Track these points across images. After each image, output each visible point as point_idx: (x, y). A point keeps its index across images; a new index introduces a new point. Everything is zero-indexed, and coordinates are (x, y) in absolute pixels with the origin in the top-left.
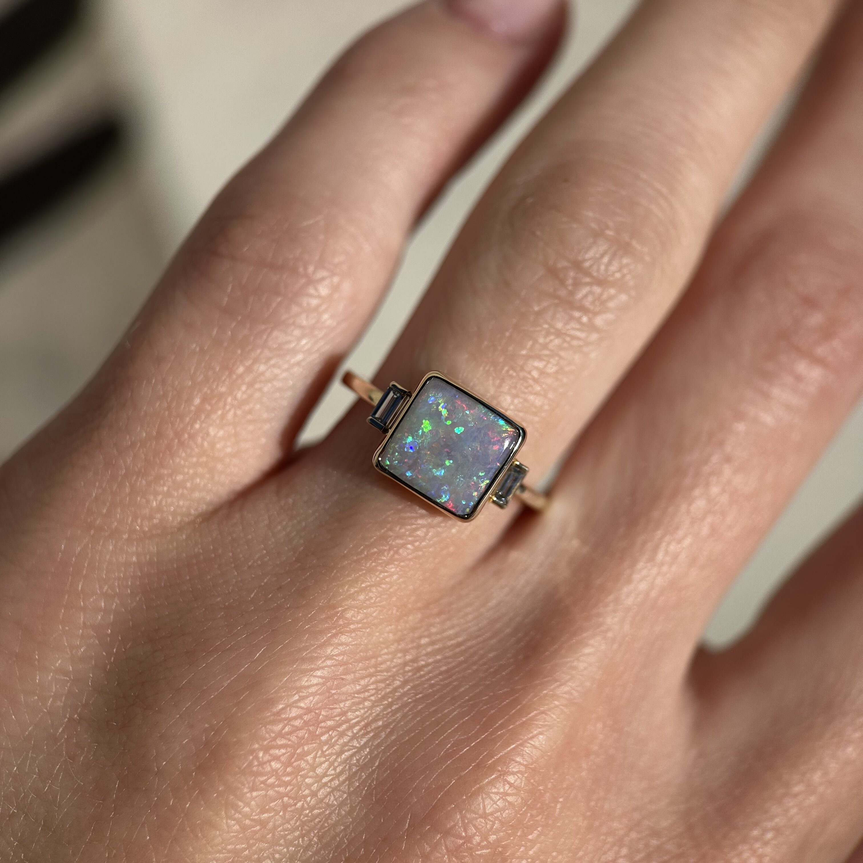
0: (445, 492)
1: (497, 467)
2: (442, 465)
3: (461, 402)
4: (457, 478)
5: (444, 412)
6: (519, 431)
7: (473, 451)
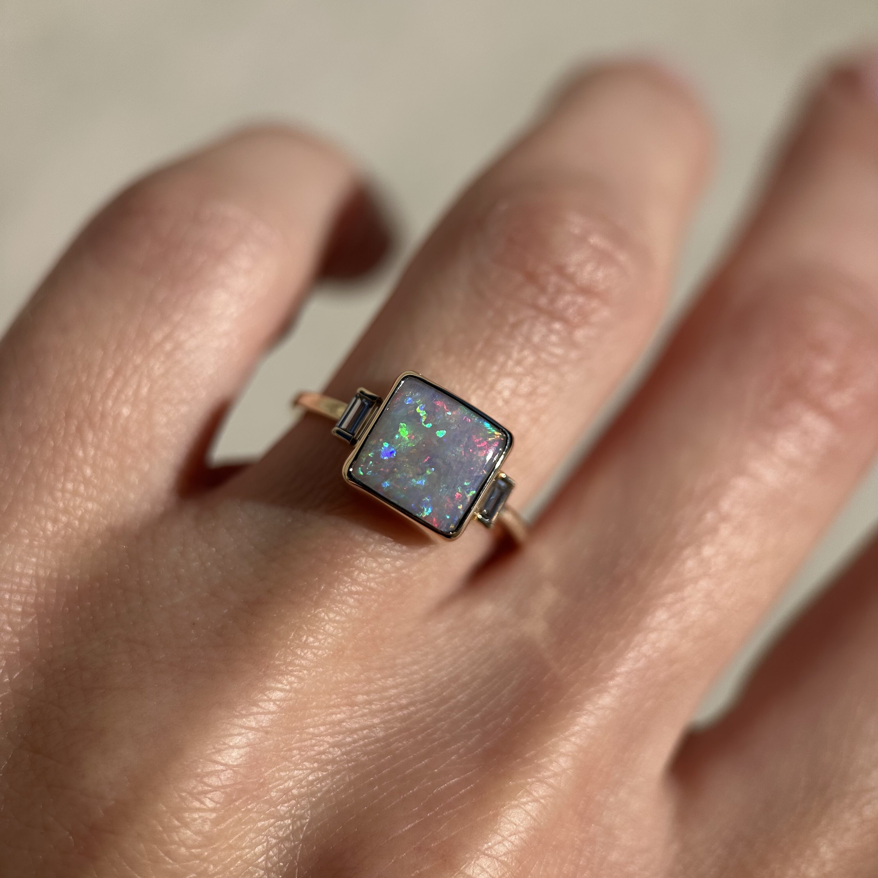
0: (427, 505)
1: (483, 476)
2: (421, 474)
3: (441, 403)
4: (440, 488)
5: (423, 413)
6: (506, 435)
7: (456, 457)
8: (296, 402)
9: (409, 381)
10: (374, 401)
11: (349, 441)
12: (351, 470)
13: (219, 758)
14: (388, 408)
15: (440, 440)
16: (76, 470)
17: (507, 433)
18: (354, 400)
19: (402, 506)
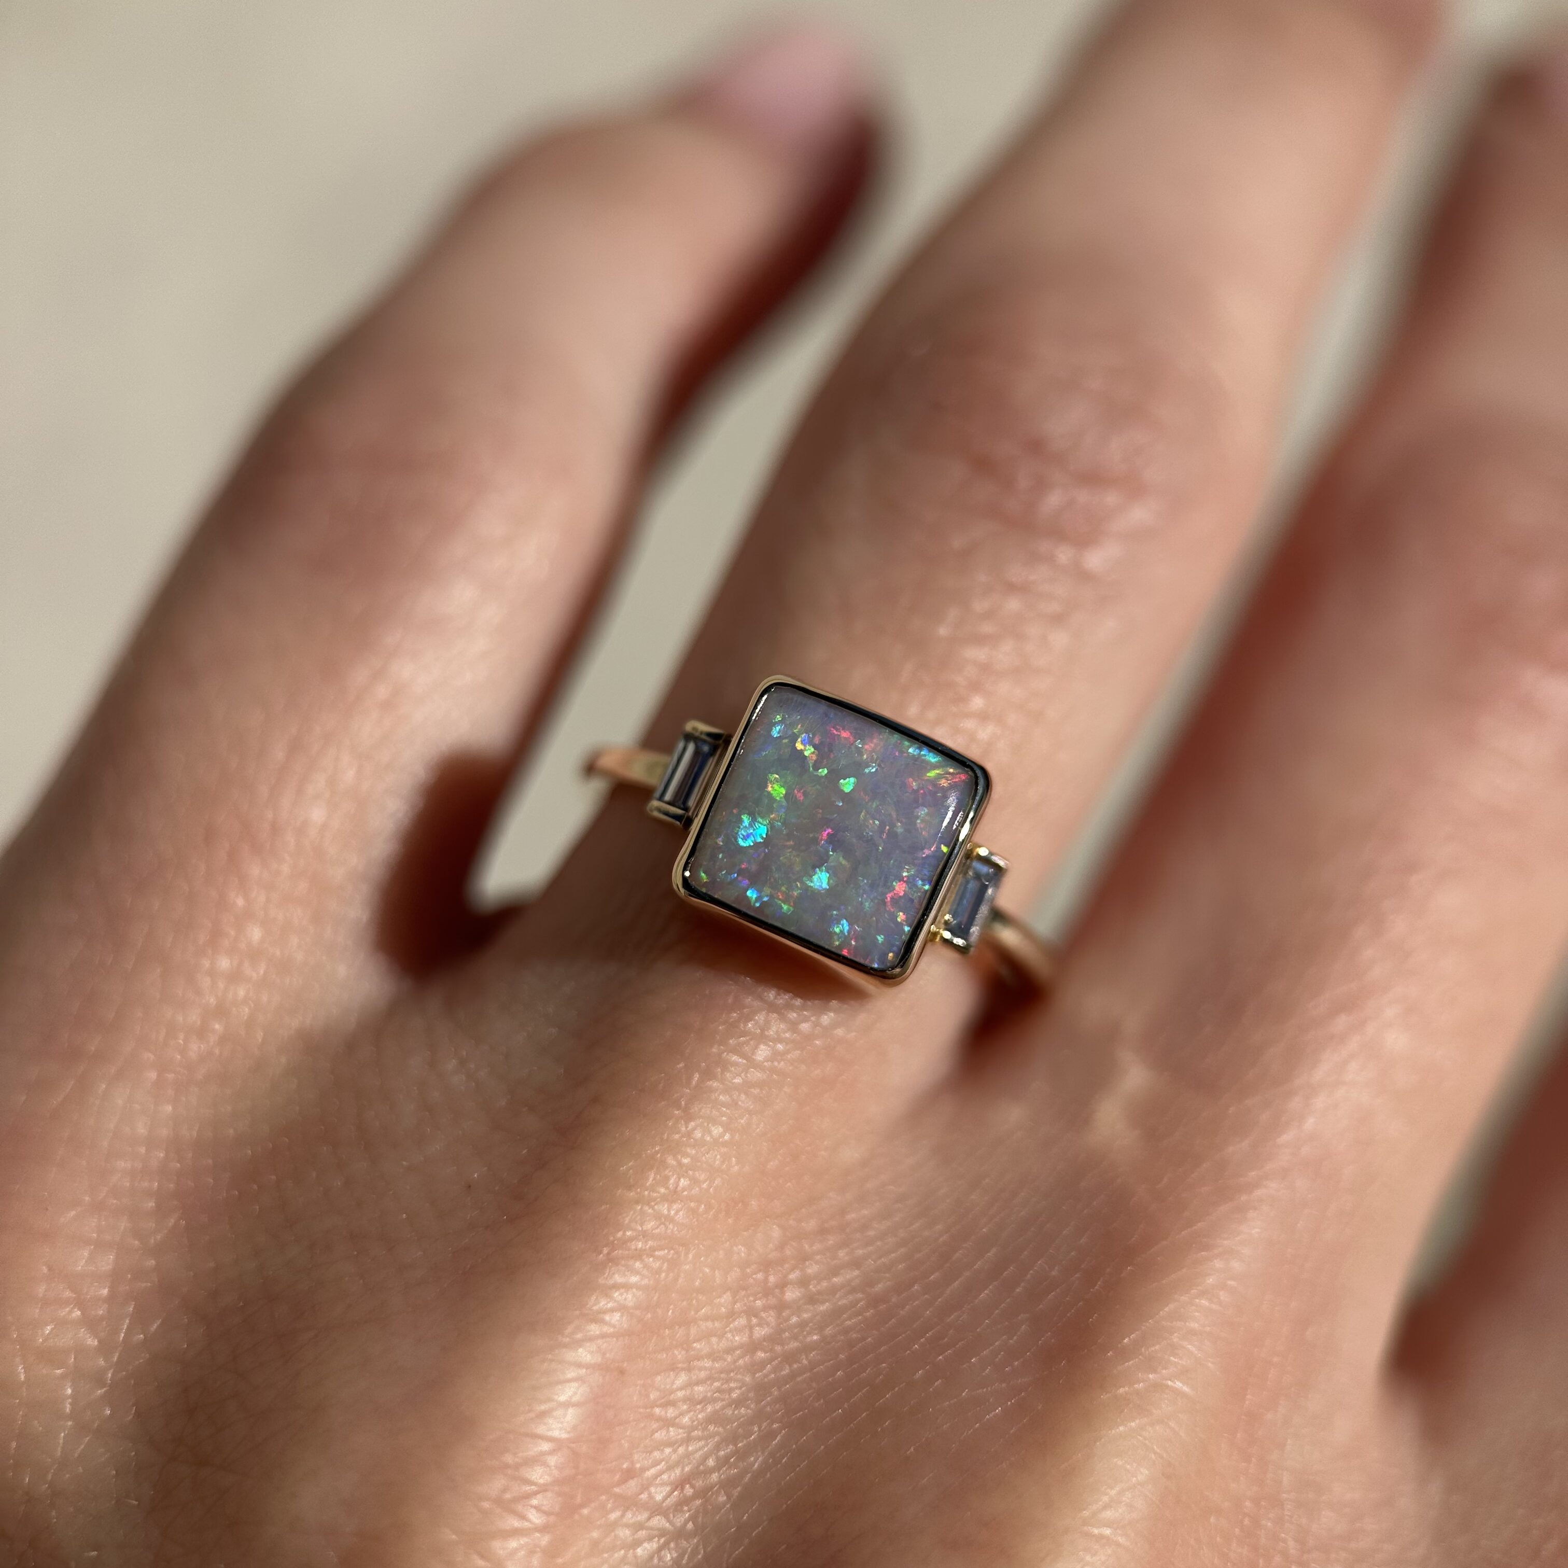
1: (940, 854)
6: (975, 772)
7: (882, 825)
8: (590, 769)
9: (775, 694)
10: (717, 742)
11: (681, 823)
12: (687, 874)
13: (541, 1430)
14: (742, 751)
15: (845, 797)
16: (233, 933)
17: (975, 768)
18: (681, 745)
19: (792, 929)
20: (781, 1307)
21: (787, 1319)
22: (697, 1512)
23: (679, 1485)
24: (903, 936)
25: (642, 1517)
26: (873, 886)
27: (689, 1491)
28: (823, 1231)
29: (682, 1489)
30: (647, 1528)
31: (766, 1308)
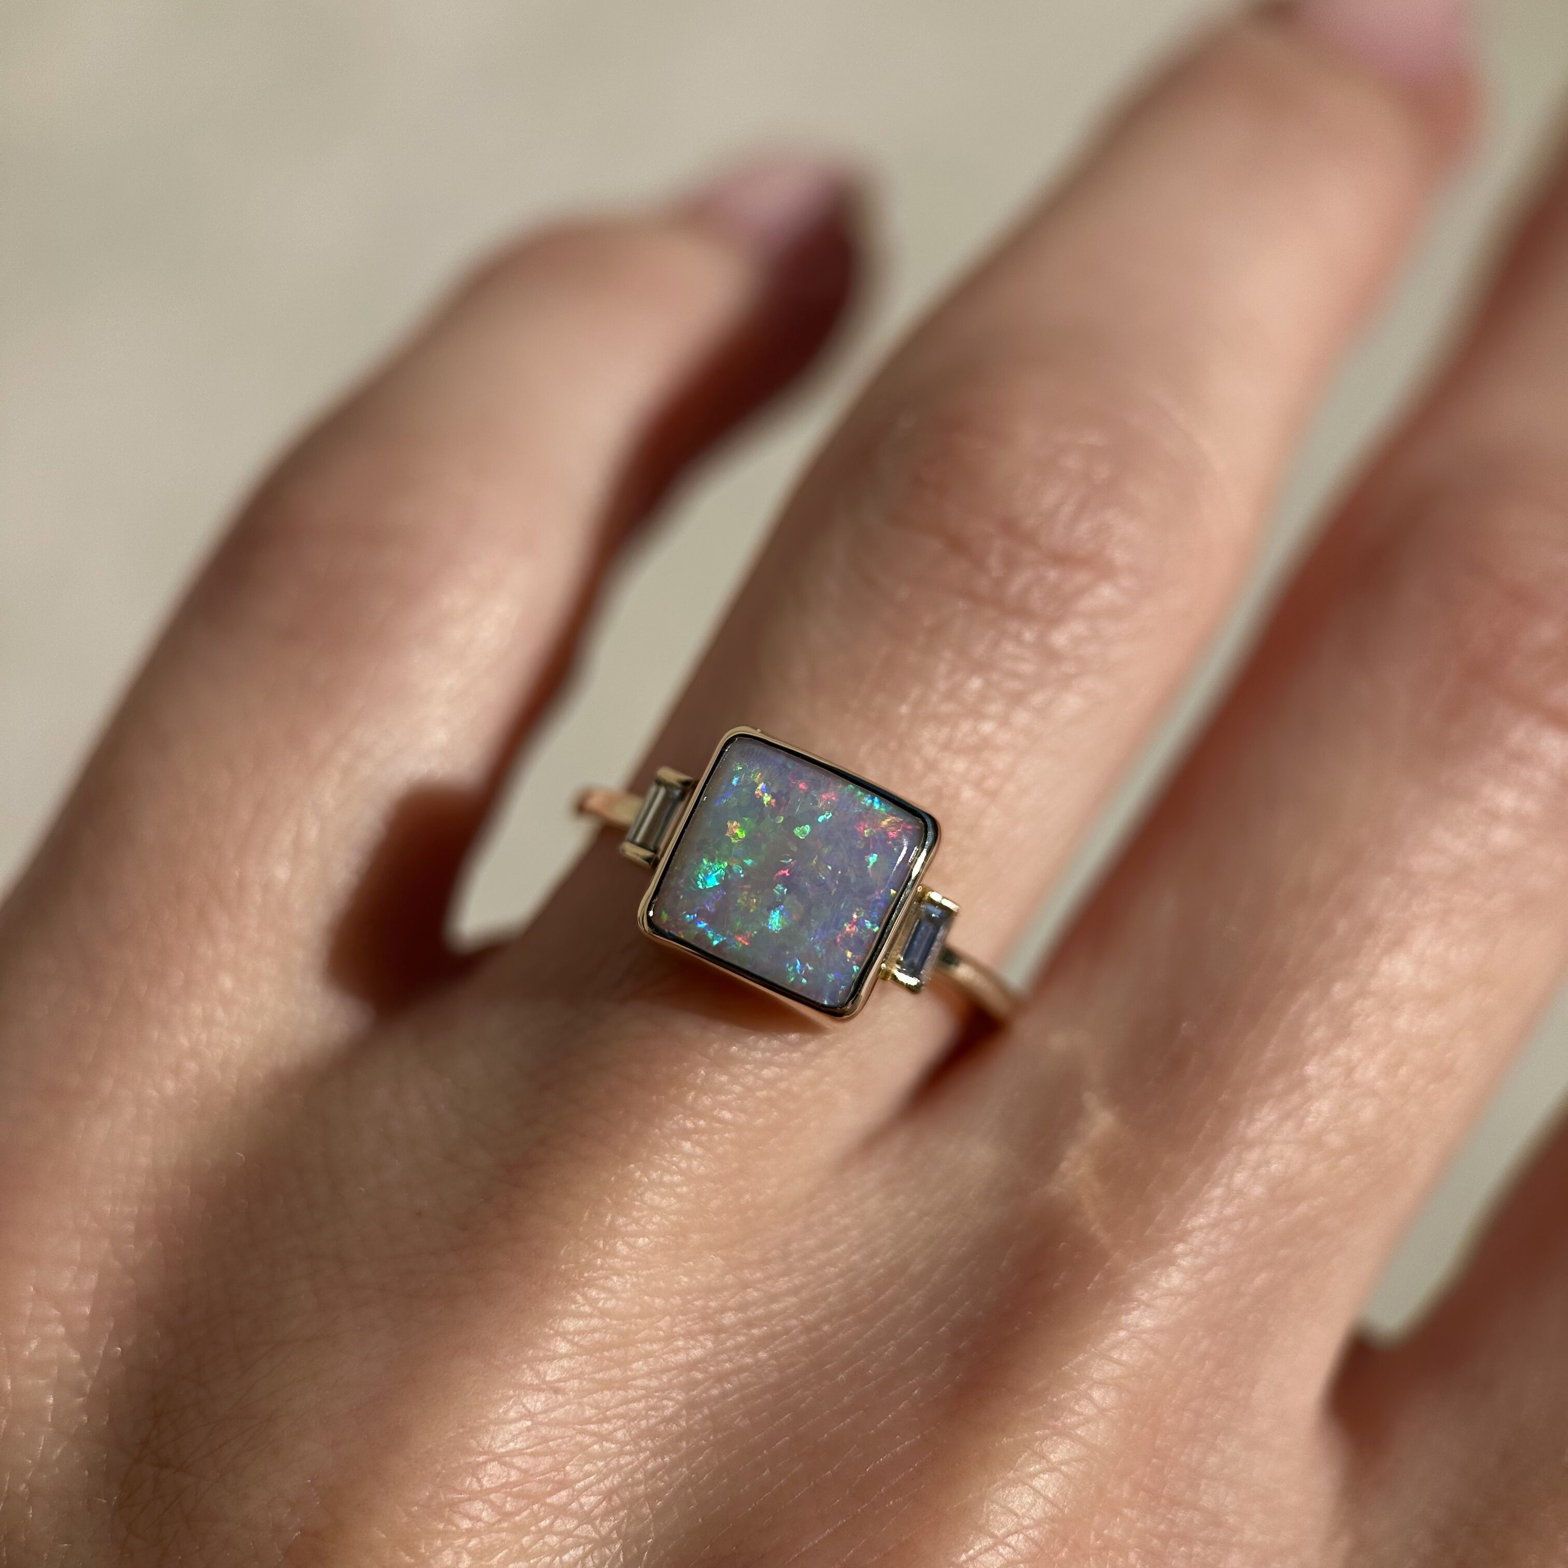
6: (927, 823)
7: (835, 869)
18: (653, 789)
19: (747, 967)
20: (718, 1331)
21: (723, 1343)
22: (622, 1522)
23: (608, 1495)
24: (853, 975)
25: (571, 1524)
26: (825, 927)
27: (616, 1500)
28: (764, 1261)
29: (610, 1500)
30: (574, 1537)
31: (703, 1332)
